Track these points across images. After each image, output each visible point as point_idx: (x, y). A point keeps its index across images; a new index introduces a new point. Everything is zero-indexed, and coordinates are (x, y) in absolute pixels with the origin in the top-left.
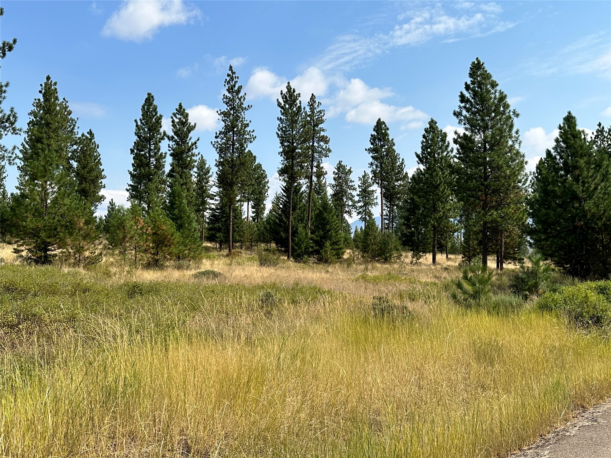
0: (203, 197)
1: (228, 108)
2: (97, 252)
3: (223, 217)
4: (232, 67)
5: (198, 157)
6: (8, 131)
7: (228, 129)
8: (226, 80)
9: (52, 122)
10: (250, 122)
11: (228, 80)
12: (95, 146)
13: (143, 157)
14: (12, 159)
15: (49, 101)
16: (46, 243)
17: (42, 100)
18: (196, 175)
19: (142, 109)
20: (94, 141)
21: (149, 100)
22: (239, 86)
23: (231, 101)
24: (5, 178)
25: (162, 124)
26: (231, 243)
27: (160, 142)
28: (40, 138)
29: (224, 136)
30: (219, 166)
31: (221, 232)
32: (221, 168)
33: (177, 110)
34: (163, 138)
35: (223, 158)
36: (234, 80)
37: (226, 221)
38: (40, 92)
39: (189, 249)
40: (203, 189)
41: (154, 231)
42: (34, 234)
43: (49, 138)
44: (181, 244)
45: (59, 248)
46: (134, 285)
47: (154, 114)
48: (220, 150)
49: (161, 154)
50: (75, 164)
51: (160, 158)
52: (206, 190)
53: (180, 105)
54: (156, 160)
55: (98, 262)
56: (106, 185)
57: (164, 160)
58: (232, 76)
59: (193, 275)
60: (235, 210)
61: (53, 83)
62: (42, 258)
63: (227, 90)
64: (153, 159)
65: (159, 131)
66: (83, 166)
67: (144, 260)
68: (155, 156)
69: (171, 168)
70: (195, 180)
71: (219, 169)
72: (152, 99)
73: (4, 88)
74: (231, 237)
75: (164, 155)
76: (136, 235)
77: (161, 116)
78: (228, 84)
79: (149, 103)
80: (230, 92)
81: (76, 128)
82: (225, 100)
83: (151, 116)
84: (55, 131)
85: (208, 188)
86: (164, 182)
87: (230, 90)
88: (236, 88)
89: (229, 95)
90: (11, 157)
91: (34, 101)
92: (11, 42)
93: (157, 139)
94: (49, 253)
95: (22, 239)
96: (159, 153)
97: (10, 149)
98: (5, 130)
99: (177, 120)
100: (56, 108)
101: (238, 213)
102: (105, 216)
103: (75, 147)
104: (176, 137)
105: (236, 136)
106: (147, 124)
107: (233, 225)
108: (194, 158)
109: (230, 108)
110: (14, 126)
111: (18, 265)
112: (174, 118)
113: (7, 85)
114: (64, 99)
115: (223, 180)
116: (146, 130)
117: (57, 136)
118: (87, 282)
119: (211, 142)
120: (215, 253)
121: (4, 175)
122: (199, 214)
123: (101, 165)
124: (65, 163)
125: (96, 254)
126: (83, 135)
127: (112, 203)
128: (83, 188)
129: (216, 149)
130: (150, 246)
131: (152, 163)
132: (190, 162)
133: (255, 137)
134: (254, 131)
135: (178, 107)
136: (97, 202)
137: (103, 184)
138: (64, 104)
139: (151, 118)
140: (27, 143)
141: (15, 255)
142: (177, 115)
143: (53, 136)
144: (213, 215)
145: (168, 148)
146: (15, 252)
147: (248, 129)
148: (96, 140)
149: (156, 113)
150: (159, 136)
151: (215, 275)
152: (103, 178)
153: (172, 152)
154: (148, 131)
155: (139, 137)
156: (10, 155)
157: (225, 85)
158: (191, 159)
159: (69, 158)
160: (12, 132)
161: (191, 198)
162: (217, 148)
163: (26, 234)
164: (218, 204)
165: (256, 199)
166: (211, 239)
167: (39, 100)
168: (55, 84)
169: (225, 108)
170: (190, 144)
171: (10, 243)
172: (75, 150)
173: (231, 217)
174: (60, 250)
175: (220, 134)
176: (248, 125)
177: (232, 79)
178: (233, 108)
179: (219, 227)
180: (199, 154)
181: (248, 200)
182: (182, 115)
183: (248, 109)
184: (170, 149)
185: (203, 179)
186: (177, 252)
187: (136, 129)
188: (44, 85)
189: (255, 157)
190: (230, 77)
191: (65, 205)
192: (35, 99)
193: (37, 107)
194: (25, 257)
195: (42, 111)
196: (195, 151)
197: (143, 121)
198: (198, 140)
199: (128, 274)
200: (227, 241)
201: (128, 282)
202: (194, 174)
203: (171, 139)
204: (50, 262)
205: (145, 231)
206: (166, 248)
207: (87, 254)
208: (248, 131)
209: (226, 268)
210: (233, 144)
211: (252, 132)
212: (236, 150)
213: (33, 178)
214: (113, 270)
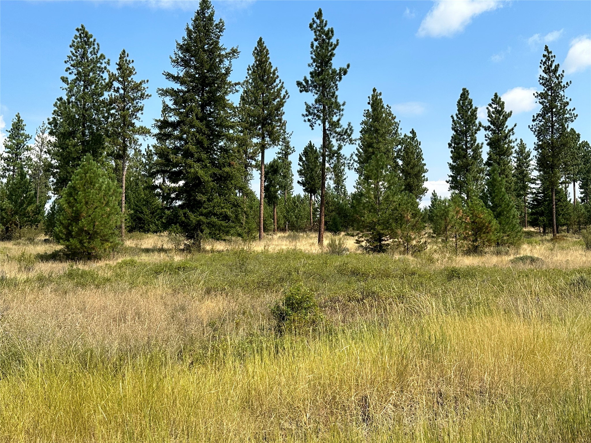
0: (524, 182)
1: (546, 89)
2: (423, 241)
3: (545, 201)
4: (547, 47)
5: (516, 143)
6: (346, 142)
7: (547, 111)
8: (542, 61)
9: (379, 128)
10: (570, 100)
11: (544, 60)
12: (418, 143)
13: (460, 150)
14: (350, 165)
15: (377, 110)
16: (380, 234)
17: (370, 110)
18: (516, 160)
19: (457, 105)
20: (417, 139)
21: (465, 94)
22: (556, 65)
23: (548, 81)
24: (345, 179)
25: (477, 116)
26: (555, 227)
27: (476, 133)
28: (371, 143)
29: (542, 118)
30: (538, 149)
31: (544, 216)
32: (540, 151)
33: (492, 100)
34: (478, 129)
35: (542, 141)
36: (551, 60)
37: (549, 204)
38: (369, 103)
39: (508, 236)
40: (523, 173)
41: (472, 220)
42: (371, 227)
43: (379, 142)
44: (500, 230)
45: (391, 239)
46: (453, 269)
47: (469, 107)
48: (539, 133)
49: (478, 145)
50: (400, 163)
51: (477, 149)
52: (527, 174)
53: (496, 95)
54: (473, 151)
55: (423, 249)
56: (428, 179)
57: (480, 150)
58: (548, 57)
59: (511, 261)
60: (558, 192)
61: (378, 94)
62: (377, 247)
63: (543, 71)
64: (470, 150)
65: (474, 122)
66: (407, 163)
67: (464, 247)
68: (472, 147)
69: (489, 156)
70: (515, 165)
71: (538, 152)
72: (467, 94)
73: (342, 107)
74: (555, 220)
75: (480, 145)
76: (456, 224)
77: (476, 108)
78: (544, 65)
79: (464, 97)
80: (547, 72)
81: (399, 130)
82: (541, 81)
83: (467, 110)
84: (383, 135)
85: (529, 172)
86: (482, 171)
87: (547, 70)
88: (553, 67)
89: (545, 76)
90: (349, 163)
91: (364, 112)
92: (346, 67)
93: (473, 130)
94: (383, 242)
95: (362, 232)
96: (476, 144)
97: (348, 157)
98: (344, 142)
99: (492, 110)
100: (382, 115)
101: (562, 196)
102: (429, 206)
103: (400, 147)
104: (492, 127)
105: (555, 117)
106: (462, 118)
107: (556, 208)
108: (512, 144)
109: (547, 89)
110: (350, 138)
111: (359, 254)
112: (490, 108)
113: (344, 104)
114: (387, 106)
115: (542, 163)
116: (462, 123)
117: (385, 140)
118: (414, 267)
119: (529, 126)
120: (539, 238)
121: (345, 177)
122: (521, 199)
123: (423, 160)
124: (392, 163)
125: (422, 242)
126: (405, 136)
127: (434, 194)
128: (408, 183)
129: (534, 133)
130: (469, 234)
131: (469, 154)
132: (508, 148)
133: (577, 115)
134: (574, 109)
135: (493, 97)
136: (421, 194)
137: (426, 178)
138: (388, 110)
139: (466, 111)
140: (360, 147)
141: (357, 245)
142: (493, 105)
143: (382, 140)
144: (535, 200)
145: (485, 139)
146: (357, 243)
147: (568, 108)
148: (418, 138)
149: (471, 107)
150: (475, 128)
151: (533, 260)
152: (425, 172)
153: (488, 141)
154: (464, 124)
155: (456, 131)
156: (349, 162)
157: (540, 67)
158: (509, 145)
159: (395, 158)
160: (349, 142)
161: (510, 184)
162: (535, 131)
163: (365, 227)
164: (540, 188)
165: (583, 179)
166: (533, 224)
167: (368, 110)
168: (380, 94)
169: (542, 89)
170: (506, 132)
171: (353, 236)
172: (399, 149)
173: (554, 200)
174: (391, 240)
175: (537, 117)
176: (567, 103)
177: (548, 59)
178: (551, 89)
179: (542, 211)
180: (516, 140)
181: (575, 181)
182: (498, 103)
183: (567, 87)
184: (487, 139)
185: (523, 164)
186: (495, 239)
187: (452, 125)
188: (371, 97)
189: (578, 135)
190: (546, 58)
191: (394, 202)
192: (365, 110)
193: (367, 117)
194: (364, 246)
195: (371, 120)
196: (512, 138)
197: (459, 116)
198: (515, 125)
199: (449, 260)
200: (551, 225)
201: (448, 267)
202: (513, 158)
203: (487, 129)
204: (384, 251)
205: (464, 220)
206: (484, 235)
207: (414, 242)
208: (568, 110)
209: (547, 253)
210: (553, 126)
211: (573, 110)
212: (556, 131)
213: (367, 178)
214: (436, 256)
